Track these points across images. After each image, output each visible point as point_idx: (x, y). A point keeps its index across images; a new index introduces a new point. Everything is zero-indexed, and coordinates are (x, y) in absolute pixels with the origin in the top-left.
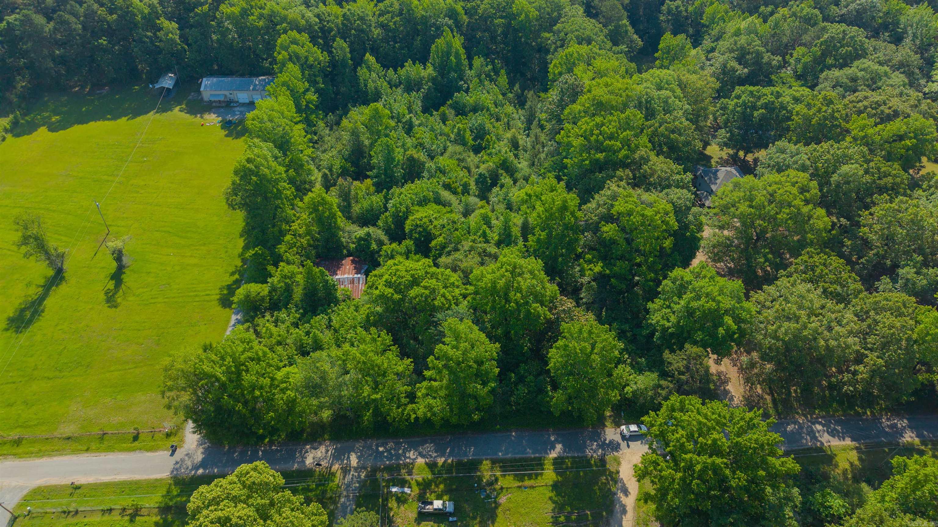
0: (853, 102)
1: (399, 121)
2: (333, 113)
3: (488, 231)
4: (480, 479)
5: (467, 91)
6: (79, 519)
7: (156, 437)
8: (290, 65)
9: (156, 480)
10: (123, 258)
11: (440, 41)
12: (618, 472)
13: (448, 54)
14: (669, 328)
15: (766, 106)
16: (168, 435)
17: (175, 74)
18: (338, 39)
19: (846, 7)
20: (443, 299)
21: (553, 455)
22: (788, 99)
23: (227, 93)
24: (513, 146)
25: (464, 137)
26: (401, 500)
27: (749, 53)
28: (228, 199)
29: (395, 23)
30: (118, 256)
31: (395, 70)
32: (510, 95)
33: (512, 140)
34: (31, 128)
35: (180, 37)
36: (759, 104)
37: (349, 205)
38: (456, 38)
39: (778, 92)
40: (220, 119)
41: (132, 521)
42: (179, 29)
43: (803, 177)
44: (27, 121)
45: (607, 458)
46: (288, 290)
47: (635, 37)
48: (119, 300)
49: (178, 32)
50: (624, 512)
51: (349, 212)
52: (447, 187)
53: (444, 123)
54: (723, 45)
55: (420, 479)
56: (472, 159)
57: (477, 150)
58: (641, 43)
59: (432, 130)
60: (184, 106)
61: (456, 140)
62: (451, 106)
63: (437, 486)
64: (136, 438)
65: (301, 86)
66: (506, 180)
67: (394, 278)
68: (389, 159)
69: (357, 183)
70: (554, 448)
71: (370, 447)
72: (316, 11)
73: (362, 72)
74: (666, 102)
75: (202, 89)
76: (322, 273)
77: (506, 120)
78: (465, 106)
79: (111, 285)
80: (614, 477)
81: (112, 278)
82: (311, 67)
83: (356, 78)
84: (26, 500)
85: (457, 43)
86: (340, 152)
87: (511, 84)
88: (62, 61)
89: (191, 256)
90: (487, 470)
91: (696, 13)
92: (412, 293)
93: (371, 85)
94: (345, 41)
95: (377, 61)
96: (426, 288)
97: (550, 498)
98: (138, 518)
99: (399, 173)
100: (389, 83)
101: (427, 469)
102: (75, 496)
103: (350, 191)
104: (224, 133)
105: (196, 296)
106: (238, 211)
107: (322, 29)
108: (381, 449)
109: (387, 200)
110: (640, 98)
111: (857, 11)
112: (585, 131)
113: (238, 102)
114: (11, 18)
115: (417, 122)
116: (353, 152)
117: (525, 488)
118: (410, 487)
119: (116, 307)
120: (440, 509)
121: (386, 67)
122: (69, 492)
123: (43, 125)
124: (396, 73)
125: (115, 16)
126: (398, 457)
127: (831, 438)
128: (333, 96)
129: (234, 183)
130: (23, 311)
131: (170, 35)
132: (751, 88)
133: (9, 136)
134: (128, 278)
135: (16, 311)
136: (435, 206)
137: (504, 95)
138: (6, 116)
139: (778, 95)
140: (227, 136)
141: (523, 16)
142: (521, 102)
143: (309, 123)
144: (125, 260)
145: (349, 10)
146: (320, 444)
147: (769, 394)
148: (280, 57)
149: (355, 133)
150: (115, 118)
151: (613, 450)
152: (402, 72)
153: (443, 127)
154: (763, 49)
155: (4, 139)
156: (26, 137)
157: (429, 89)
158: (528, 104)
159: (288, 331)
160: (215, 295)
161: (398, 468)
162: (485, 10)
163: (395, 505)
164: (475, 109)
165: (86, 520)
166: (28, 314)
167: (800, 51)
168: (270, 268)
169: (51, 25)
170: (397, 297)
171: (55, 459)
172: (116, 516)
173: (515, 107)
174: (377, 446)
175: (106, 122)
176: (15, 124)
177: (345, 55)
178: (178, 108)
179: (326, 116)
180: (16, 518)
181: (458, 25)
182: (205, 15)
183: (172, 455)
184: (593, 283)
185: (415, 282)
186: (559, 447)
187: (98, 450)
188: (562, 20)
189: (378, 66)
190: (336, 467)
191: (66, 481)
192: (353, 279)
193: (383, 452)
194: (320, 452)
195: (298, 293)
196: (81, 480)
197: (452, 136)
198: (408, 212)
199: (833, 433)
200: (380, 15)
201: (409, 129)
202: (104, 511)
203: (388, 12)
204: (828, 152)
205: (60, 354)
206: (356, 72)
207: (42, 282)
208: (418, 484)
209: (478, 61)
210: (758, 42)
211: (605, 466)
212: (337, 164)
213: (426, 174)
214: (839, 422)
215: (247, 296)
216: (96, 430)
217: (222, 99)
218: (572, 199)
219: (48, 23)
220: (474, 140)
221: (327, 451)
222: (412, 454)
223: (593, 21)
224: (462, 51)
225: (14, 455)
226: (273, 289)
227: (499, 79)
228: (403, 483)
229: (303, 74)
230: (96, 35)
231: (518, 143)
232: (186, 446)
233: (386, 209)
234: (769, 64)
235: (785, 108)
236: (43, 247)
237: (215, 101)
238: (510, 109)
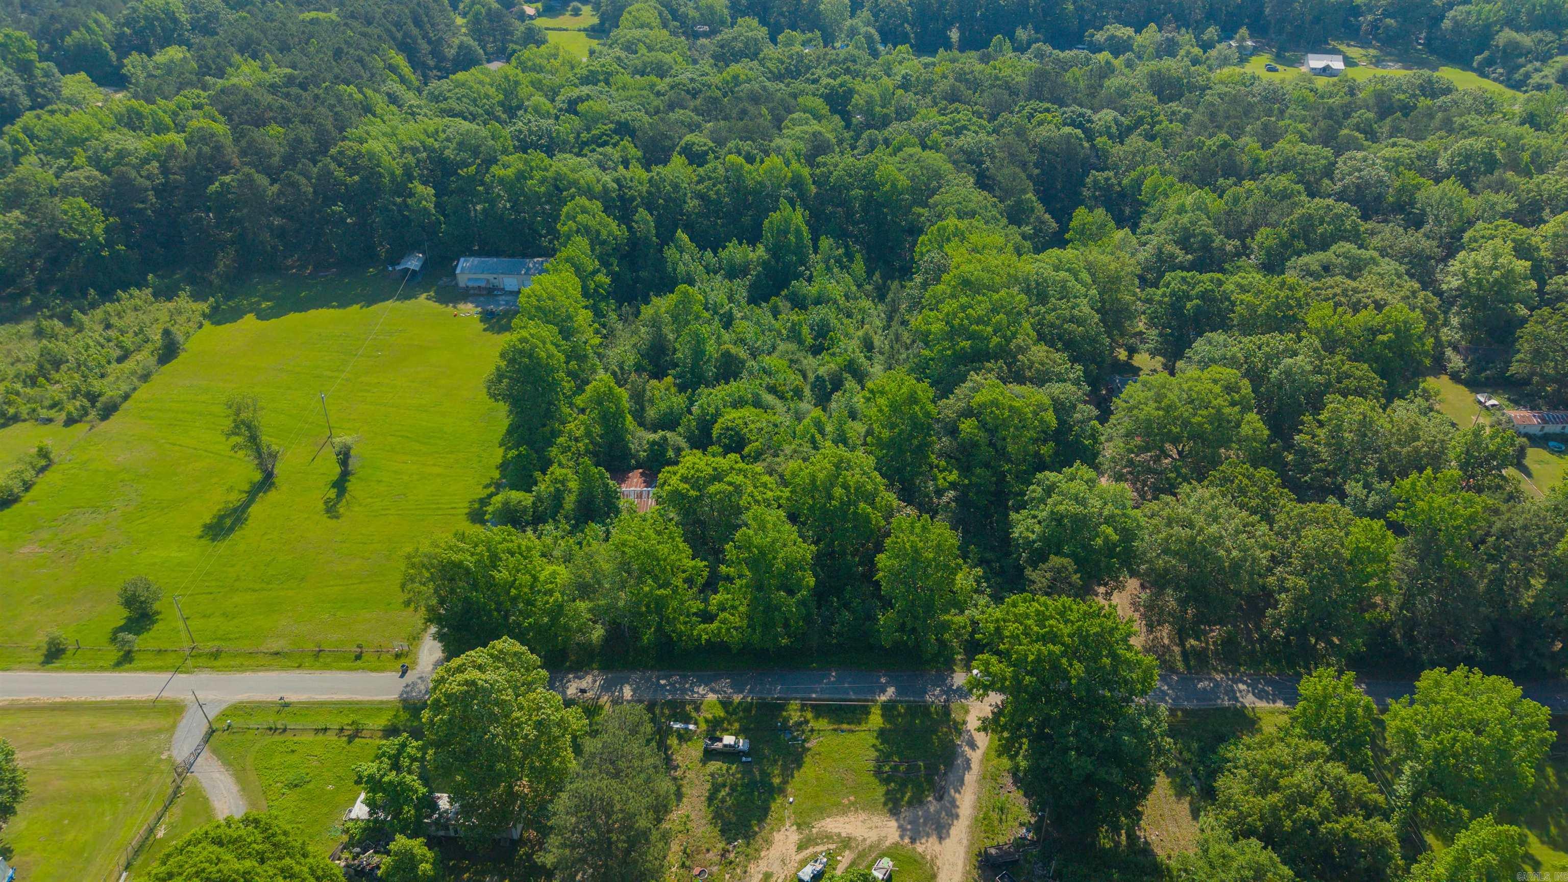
0: (1317, 288)
1: (716, 313)
2: (629, 304)
3: (818, 436)
4: (786, 720)
5: (810, 280)
6: (288, 736)
7: (383, 657)
8: (578, 239)
9: (382, 702)
10: (350, 461)
11: (775, 216)
12: (965, 723)
13: (786, 232)
14: (1034, 542)
15: (1203, 296)
16: (398, 656)
17: (424, 253)
18: (640, 210)
19: (1341, 180)
20: (750, 499)
21: (883, 698)
22: (1232, 287)
23: (491, 277)
24: (866, 346)
25: (800, 333)
26: (683, 737)
27: (1194, 236)
28: (489, 388)
29: (717, 193)
30: (344, 457)
31: (715, 253)
32: (868, 287)
33: (865, 339)
34: (235, 315)
35: (436, 207)
36: (1193, 293)
37: (643, 409)
38: (797, 212)
39: (1219, 280)
40: (479, 309)
41: (350, 742)
42: (435, 195)
43: (1230, 374)
44: (229, 306)
45: (952, 706)
46: (558, 498)
47: (1047, 216)
48: (341, 510)
49: (434, 199)
50: (969, 768)
51: (642, 417)
52: (772, 390)
53: (775, 317)
54: (1163, 224)
55: (710, 716)
56: (809, 362)
57: (816, 351)
58: (1054, 225)
59: (758, 323)
60: (432, 293)
61: (788, 337)
62: (786, 297)
63: (730, 724)
64: (358, 657)
65: (591, 264)
66: (850, 383)
67: (692, 472)
68: (698, 352)
69: (654, 382)
70: (883, 691)
71: (650, 679)
72: (615, 174)
73: (670, 253)
74: (1064, 287)
75: (458, 271)
76: (602, 477)
77: (860, 317)
78: (805, 298)
79: (332, 494)
80: (958, 728)
81: (334, 486)
82: (603, 243)
83: (663, 260)
84: (224, 715)
85: (798, 218)
86: (634, 345)
87: (870, 273)
88: (281, 234)
89: (434, 465)
90: (796, 710)
91: (1132, 187)
92: (712, 489)
93: (681, 268)
94: (652, 215)
95: (691, 240)
96: (730, 484)
97: (874, 746)
98: (357, 740)
99: (711, 371)
100: (706, 267)
101: (719, 706)
102: (283, 715)
103: (644, 391)
104: (482, 326)
105: (439, 509)
106: (501, 403)
107: (621, 198)
108: (662, 682)
109: (692, 403)
110: (1026, 280)
111: (1358, 187)
112: (947, 314)
113: (503, 289)
114: (227, 179)
115: (739, 315)
116: (652, 347)
117: (842, 731)
118: (696, 723)
119: (337, 518)
120: (730, 746)
121: (702, 248)
122: (276, 709)
123: (250, 312)
124: (715, 256)
125: (356, 178)
126: (684, 691)
127: (1256, 700)
128: (631, 282)
129: (498, 369)
130: (221, 518)
131: (424, 203)
132: (1185, 274)
133: (207, 323)
134: (353, 485)
135: (214, 517)
136: (752, 409)
137: (859, 286)
138: (206, 300)
139: (1220, 283)
140: (485, 330)
141: (888, 186)
142: (881, 295)
143: (598, 314)
144: (353, 464)
145: (658, 173)
146: (587, 673)
147: (1178, 645)
148: (566, 228)
149: (655, 323)
150: (343, 305)
151: (960, 697)
152: (723, 254)
153: (773, 322)
154: (1214, 231)
155: (201, 327)
156: (228, 325)
157: (758, 276)
158: (890, 295)
159: (555, 543)
160: (463, 508)
161: (683, 703)
162: (840, 178)
163: (676, 742)
164: (819, 301)
165: (296, 739)
166: (228, 522)
167: (1264, 231)
168: (538, 474)
169: (275, 188)
170: (693, 493)
171: (261, 674)
172: (331, 737)
173: (873, 301)
174: (658, 679)
175: (332, 310)
176: (215, 309)
177: (649, 231)
178: (425, 295)
179: (620, 307)
180: (214, 731)
181: (802, 195)
182: (471, 179)
183: (402, 676)
184: (953, 504)
185: (717, 477)
186: (891, 691)
187: (311, 667)
188: (943, 190)
189: (693, 246)
190: (605, 698)
191: (274, 697)
192: (641, 492)
193: (665, 685)
194: (586, 682)
195: (570, 501)
196: (291, 697)
197: (784, 332)
198: (717, 414)
199: (1260, 696)
200: (698, 182)
201: (728, 322)
202: (317, 731)
203: (710, 178)
204: (1268, 345)
205: (267, 565)
206: (661, 251)
207: (247, 487)
208: (707, 721)
209: (825, 243)
210: (1206, 221)
211: (949, 715)
212: (631, 359)
213: (745, 374)
214: (1269, 682)
215: (506, 504)
216: (311, 646)
217: (483, 284)
218: (924, 390)
219: (271, 185)
220: (815, 339)
221: (595, 681)
222: (701, 690)
223: (985, 193)
224: (805, 229)
225: (212, 668)
226: (539, 499)
227: (853, 266)
228: (687, 719)
229: (593, 250)
230: (329, 201)
231: (872, 343)
232: (419, 668)
233: (690, 413)
234: (1222, 249)
235: (1228, 299)
236: (255, 439)
237: (473, 288)
238: (866, 304)
